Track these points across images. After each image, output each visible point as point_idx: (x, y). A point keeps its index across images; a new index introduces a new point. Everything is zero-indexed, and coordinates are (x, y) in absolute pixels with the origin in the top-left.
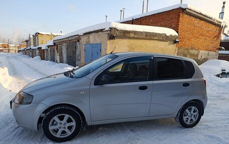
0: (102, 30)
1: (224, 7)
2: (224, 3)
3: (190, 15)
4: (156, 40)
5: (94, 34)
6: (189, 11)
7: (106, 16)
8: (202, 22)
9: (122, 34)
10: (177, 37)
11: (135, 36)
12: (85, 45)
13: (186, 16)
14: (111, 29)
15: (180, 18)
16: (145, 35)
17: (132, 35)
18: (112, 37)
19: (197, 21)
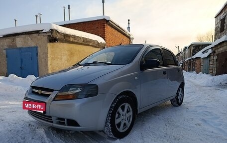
0: (37, 32)
1: (129, 23)
2: (129, 21)
3: (112, 26)
4: (91, 46)
5: (23, 36)
6: (111, 23)
7: (16, 20)
8: (119, 33)
9: (63, 37)
10: (105, 45)
11: (75, 41)
12: (6, 49)
13: (109, 27)
14: (52, 30)
15: (106, 28)
16: (82, 41)
17: (72, 39)
18: (53, 40)
19: (116, 32)
